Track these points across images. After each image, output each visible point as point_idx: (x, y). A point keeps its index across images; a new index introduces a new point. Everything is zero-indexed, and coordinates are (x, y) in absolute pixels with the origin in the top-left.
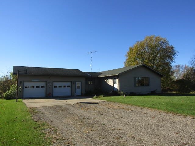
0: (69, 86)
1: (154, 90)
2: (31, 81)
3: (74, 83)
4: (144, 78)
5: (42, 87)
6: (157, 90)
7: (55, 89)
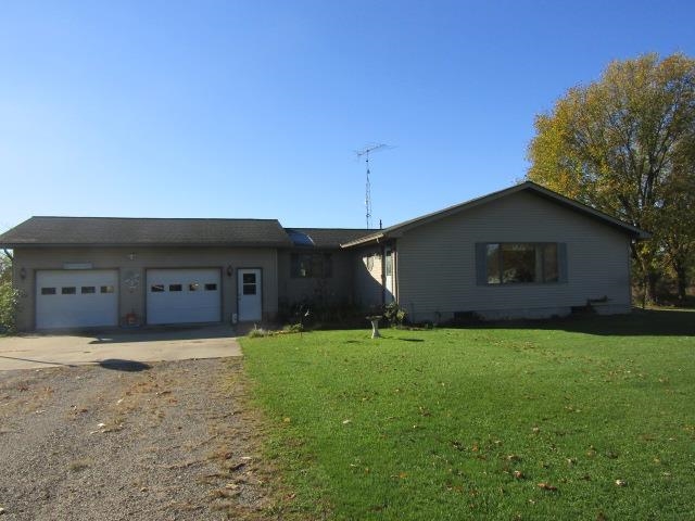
0: (211, 287)
1: (589, 301)
2: (62, 269)
3: (229, 274)
4: (534, 245)
5: (104, 290)
6: (604, 300)
7: (153, 297)
